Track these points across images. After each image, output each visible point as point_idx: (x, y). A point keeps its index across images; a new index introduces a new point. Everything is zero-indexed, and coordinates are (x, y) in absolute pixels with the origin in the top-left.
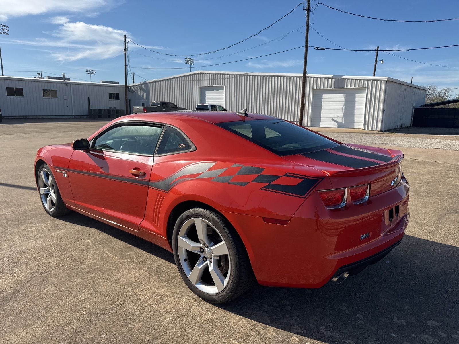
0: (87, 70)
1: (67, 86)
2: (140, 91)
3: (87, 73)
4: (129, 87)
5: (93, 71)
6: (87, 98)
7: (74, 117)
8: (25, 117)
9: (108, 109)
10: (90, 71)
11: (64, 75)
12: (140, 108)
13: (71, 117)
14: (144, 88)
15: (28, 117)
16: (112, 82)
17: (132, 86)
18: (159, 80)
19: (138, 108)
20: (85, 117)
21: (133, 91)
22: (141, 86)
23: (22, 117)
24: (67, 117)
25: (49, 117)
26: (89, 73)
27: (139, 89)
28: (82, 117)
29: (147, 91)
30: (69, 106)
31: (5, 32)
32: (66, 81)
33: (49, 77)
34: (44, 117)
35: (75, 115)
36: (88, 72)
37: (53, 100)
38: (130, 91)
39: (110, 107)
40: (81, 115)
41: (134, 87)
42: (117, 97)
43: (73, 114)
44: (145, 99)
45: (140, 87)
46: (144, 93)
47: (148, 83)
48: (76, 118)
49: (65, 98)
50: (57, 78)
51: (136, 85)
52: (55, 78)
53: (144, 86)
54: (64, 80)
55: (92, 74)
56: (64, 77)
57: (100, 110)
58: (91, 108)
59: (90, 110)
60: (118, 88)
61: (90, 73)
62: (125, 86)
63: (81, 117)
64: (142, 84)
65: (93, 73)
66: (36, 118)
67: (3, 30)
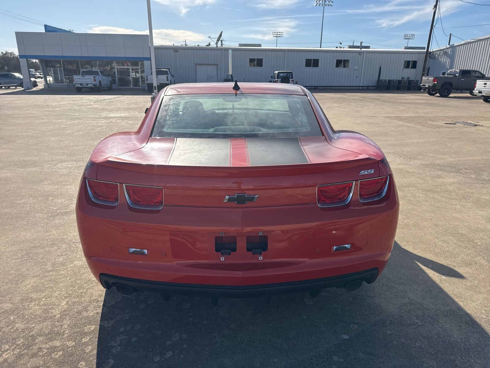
0: (405, 35)
1: (360, 55)
2: (444, 57)
3: (405, 39)
4: (432, 52)
5: (412, 36)
6: (379, 68)
7: (361, 88)
8: (316, 88)
9: (400, 79)
10: (408, 36)
11: (361, 43)
12: (430, 78)
13: (358, 88)
14: (449, 53)
15: (318, 88)
16: (413, 48)
17: (435, 51)
18: (472, 41)
19: (428, 78)
20: (373, 88)
21: (435, 58)
22: (446, 50)
23: (314, 88)
24: (354, 88)
25: (337, 88)
26: (406, 39)
27: (443, 54)
28: (370, 88)
29: (452, 57)
30: (358, 77)
31: (330, 4)
32: (363, 49)
33: (350, 47)
34: (332, 88)
35: (362, 85)
36: (406, 37)
37: (344, 70)
38: (432, 57)
39: (403, 78)
40: (368, 87)
41: (437, 52)
42: (414, 64)
43: (360, 85)
44: (447, 67)
45: (444, 52)
46: (448, 59)
47: (456, 46)
48: (363, 89)
49: (356, 68)
50: (357, 47)
51: (440, 50)
52: (355, 47)
53: (449, 51)
54: (361, 49)
55: (410, 39)
56: (361, 45)
57: (390, 81)
58: (381, 78)
59: (379, 81)
60: (417, 55)
61: (408, 39)
62: (426, 52)
63: (368, 89)
64: (448, 48)
65: (412, 38)
66: (325, 89)
67: (329, 3)
